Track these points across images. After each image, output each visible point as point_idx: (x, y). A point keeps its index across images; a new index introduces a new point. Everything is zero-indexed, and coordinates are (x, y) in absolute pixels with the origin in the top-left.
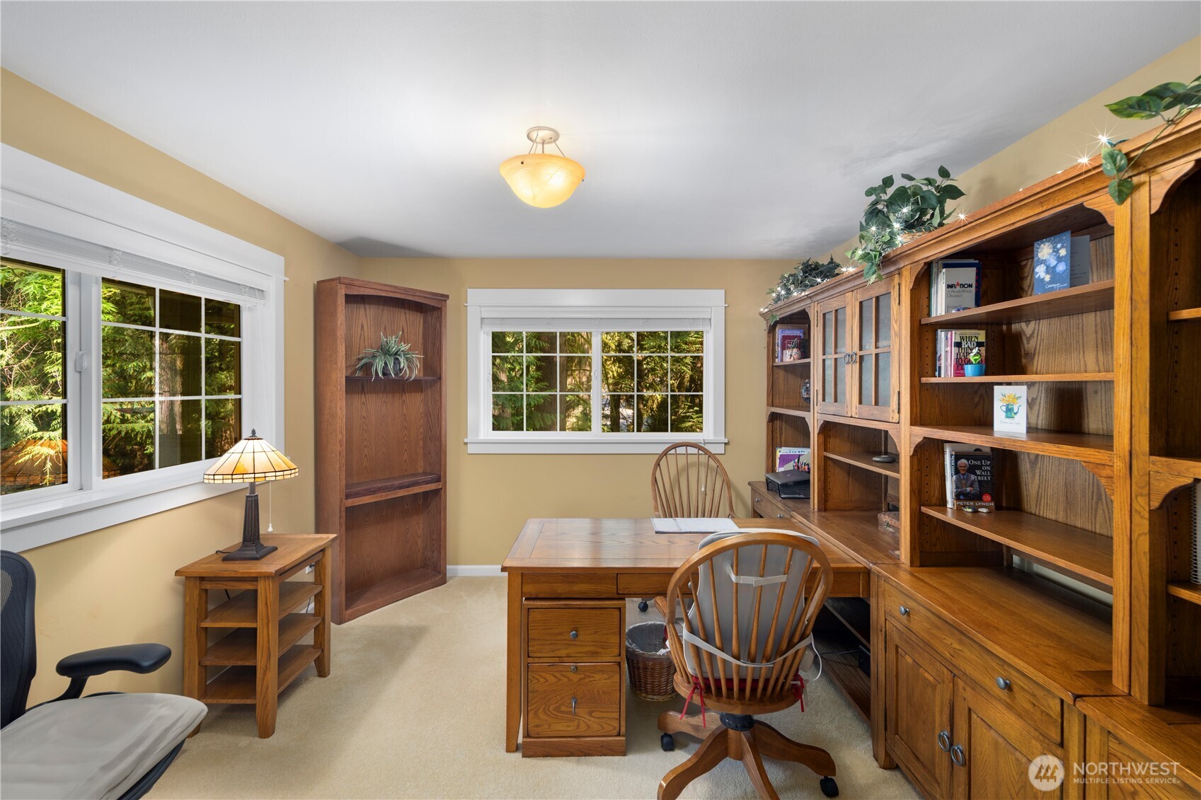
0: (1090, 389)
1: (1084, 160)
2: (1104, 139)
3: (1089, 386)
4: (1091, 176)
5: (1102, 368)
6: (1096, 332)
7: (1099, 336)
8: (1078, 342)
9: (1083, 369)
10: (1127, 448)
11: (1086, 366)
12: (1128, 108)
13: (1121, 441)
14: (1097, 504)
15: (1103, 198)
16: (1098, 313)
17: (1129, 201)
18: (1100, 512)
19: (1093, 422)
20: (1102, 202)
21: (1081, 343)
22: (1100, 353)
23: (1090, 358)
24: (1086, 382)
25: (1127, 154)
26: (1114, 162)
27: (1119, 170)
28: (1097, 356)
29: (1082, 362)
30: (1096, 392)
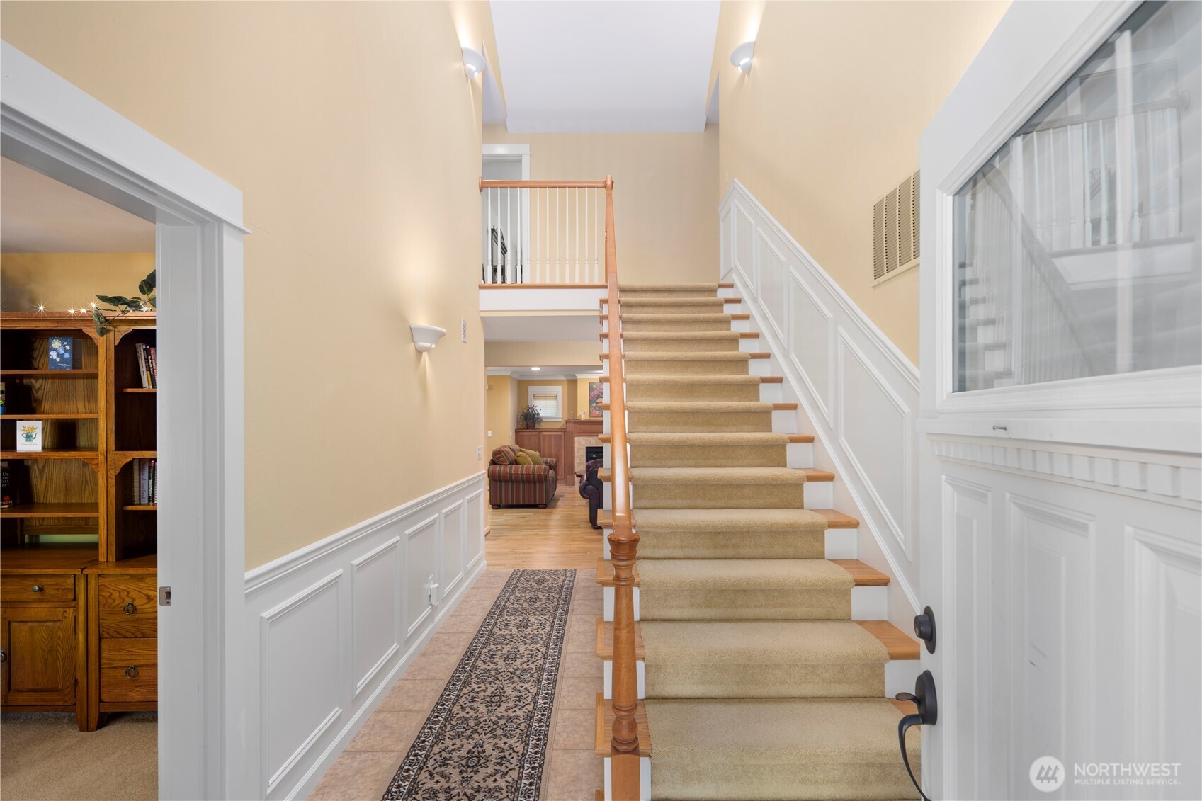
0: (80, 423)
1: (84, 311)
2: (94, 305)
3: (79, 421)
4: (87, 320)
5: (88, 411)
6: (84, 390)
7: (86, 393)
8: (73, 395)
9: (76, 411)
10: (105, 449)
11: (78, 409)
12: (104, 299)
13: (102, 447)
14: (85, 487)
15: (92, 330)
16: (85, 380)
17: (105, 336)
18: (87, 491)
19: (82, 441)
20: (92, 332)
21: (74, 395)
22: (86, 402)
23: (81, 406)
24: (78, 419)
25: (105, 317)
26: (99, 318)
27: (101, 323)
28: (84, 404)
29: (76, 408)
30: (84, 424)
